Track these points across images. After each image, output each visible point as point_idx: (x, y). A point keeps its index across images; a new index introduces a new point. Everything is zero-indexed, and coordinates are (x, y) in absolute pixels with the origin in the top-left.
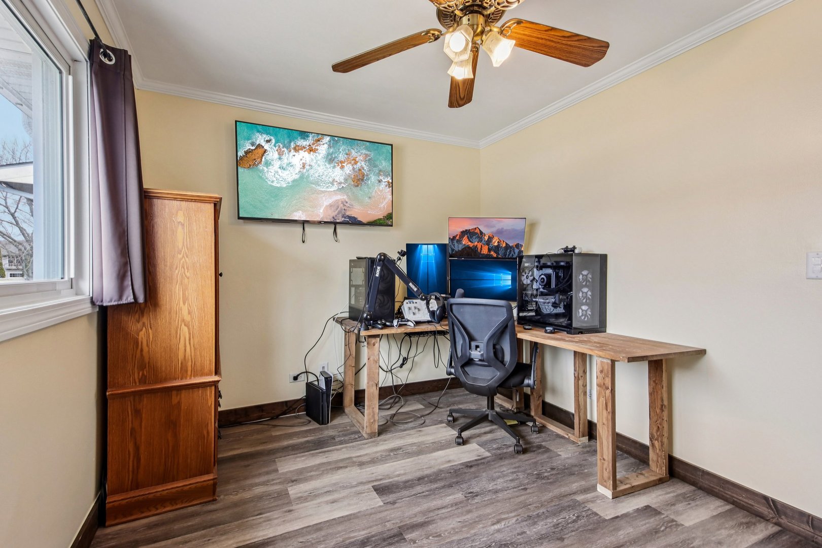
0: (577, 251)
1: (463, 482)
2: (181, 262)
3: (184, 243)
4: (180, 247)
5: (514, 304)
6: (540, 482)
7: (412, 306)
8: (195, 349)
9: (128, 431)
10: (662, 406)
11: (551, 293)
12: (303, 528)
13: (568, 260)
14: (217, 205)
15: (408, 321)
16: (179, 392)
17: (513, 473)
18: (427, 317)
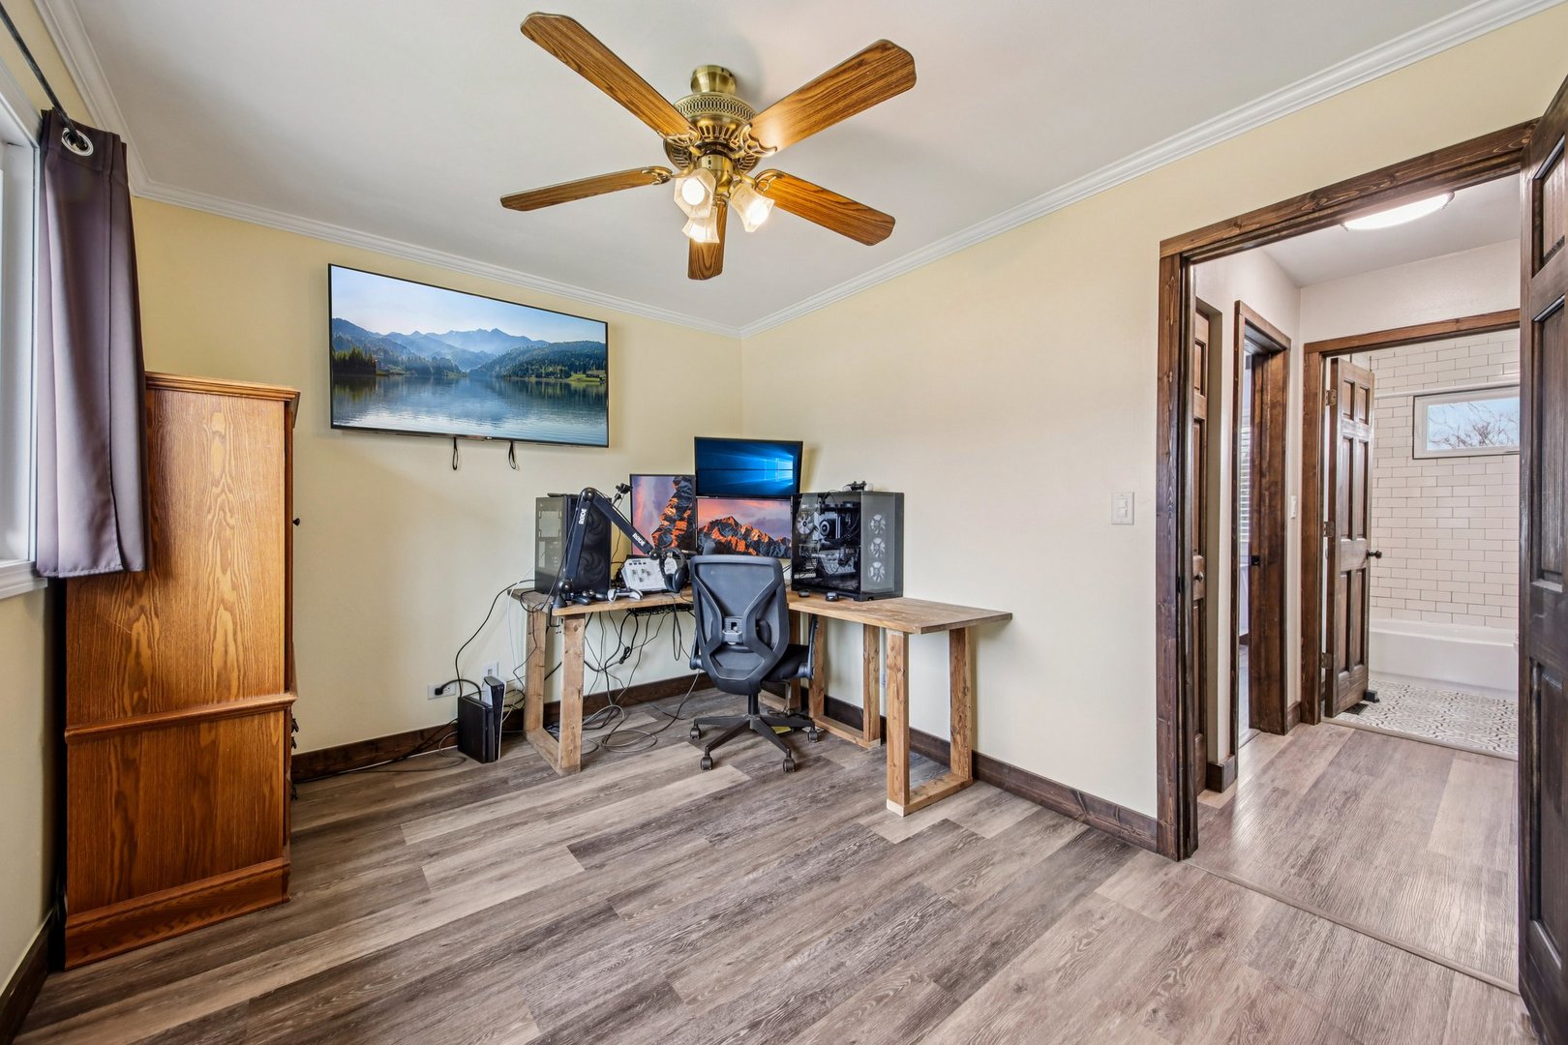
0: (866, 489)
1: (710, 821)
2: (219, 500)
3: (224, 467)
4: (217, 474)
5: (786, 564)
6: (814, 807)
7: (638, 568)
8: (245, 649)
9: (111, 798)
10: (964, 689)
11: (834, 546)
12: (448, 924)
13: (855, 500)
14: (290, 407)
15: (631, 591)
16: (215, 724)
17: (779, 799)
18: (662, 585)
